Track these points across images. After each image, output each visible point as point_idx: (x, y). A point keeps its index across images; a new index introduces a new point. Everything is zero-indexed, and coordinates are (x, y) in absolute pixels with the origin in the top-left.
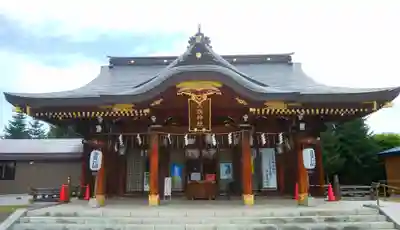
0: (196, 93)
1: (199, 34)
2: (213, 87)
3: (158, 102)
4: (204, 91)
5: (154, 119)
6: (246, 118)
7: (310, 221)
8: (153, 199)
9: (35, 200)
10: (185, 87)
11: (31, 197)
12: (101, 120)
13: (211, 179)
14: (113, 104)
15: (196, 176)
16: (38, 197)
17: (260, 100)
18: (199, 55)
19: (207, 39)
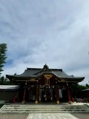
0: (48, 77)
1: (46, 65)
2: (51, 76)
3: (40, 79)
4: (49, 77)
5: (38, 82)
6: (56, 82)
7: (73, 108)
8: (36, 102)
9: (6, 102)
10: (46, 76)
11: (5, 101)
12: (27, 82)
14: (31, 79)
15: (45, 96)
16: (7, 101)
17: (60, 79)
18: (48, 70)
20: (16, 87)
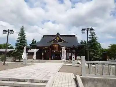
0: (55, 46)
3: (50, 47)
12: (43, 49)
13: (59, 57)
15: (56, 56)
19: (59, 34)
20: (38, 51)
